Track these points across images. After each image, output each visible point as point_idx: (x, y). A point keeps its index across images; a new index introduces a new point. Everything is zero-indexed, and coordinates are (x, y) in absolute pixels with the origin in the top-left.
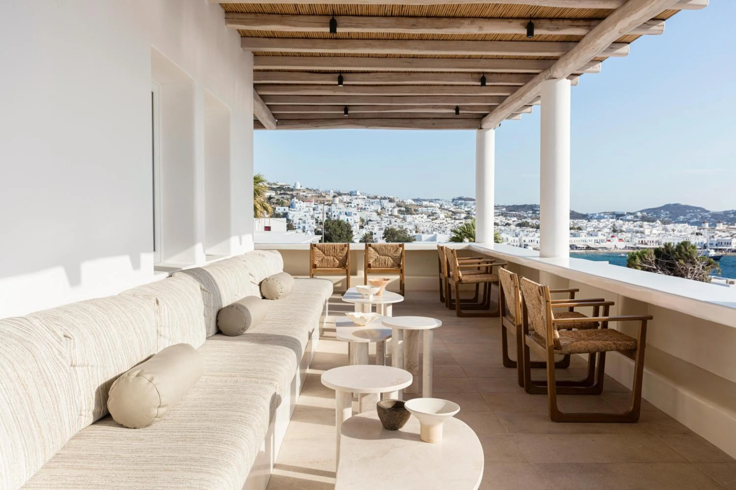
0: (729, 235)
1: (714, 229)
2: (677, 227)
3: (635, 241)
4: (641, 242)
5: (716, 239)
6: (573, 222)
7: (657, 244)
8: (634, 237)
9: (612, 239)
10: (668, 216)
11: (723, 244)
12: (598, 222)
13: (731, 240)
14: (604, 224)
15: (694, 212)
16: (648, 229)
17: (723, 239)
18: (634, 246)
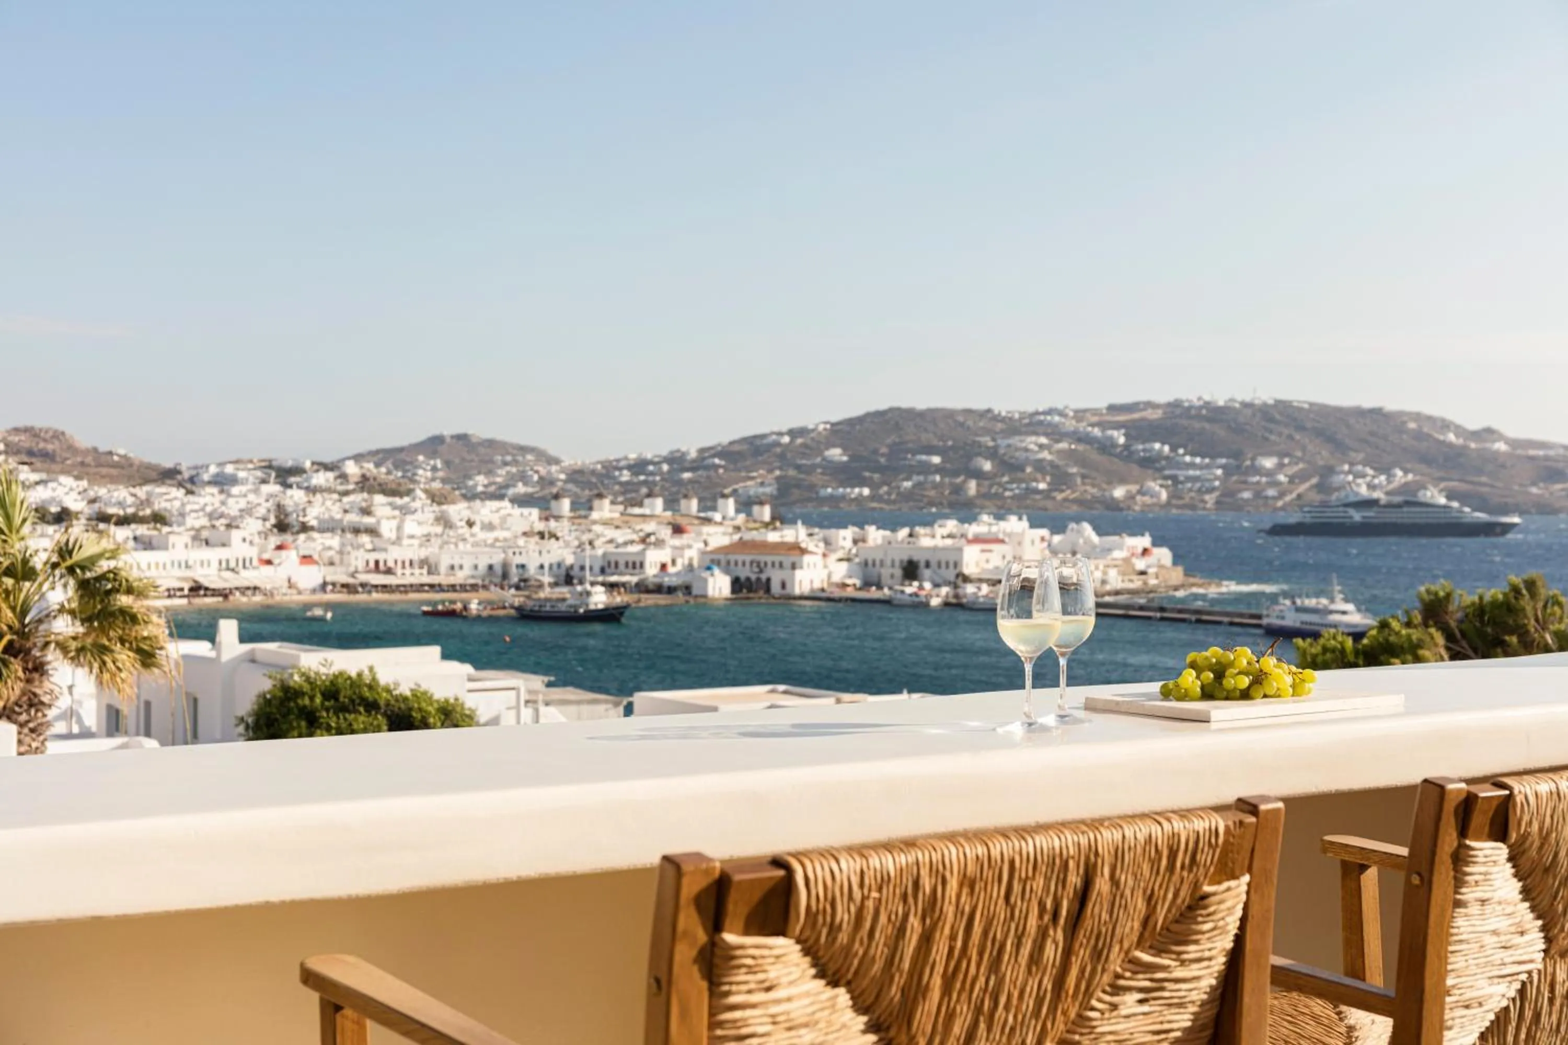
0: (635, 537)
1: (586, 517)
2: (478, 513)
3: (353, 562)
4: (372, 565)
5: (600, 552)
6: (134, 495)
7: (425, 571)
8: (349, 548)
9: (278, 557)
10: (440, 474)
11: (622, 567)
12: (223, 497)
13: (643, 552)
14: (242, 504)
15: (515, 462)
16: (388, 518)
17: (621, 550)
18: (351, 581)
